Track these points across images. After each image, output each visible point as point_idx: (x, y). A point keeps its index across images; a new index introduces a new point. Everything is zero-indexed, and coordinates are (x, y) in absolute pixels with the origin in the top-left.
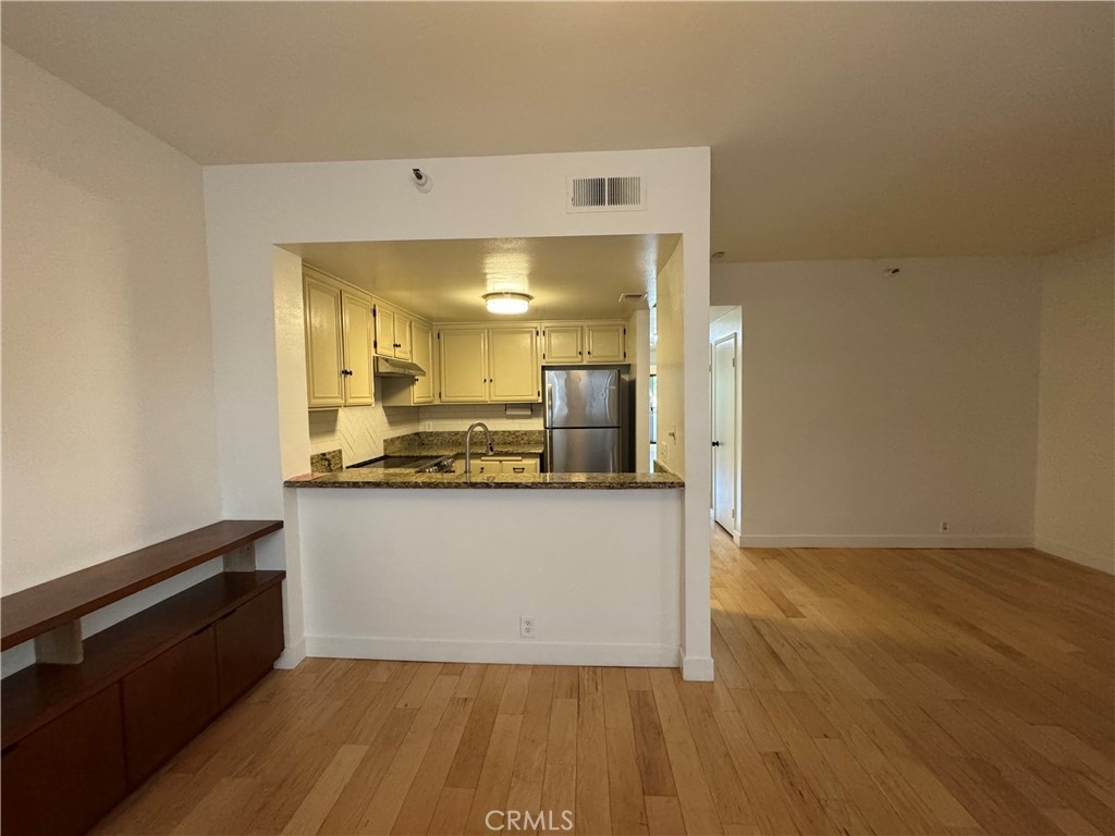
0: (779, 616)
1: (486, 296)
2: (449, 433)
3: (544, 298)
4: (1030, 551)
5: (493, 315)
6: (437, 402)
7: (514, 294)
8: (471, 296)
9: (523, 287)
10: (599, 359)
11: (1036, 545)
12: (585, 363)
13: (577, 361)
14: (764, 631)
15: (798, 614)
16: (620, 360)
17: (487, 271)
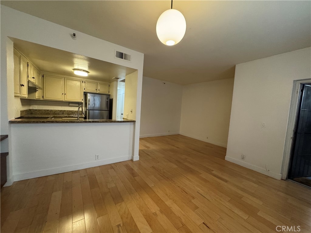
0: (146, 149)
1: (74, 69)
2: (45, 110)
3: (93, 73)
4: (179, 135)
5: (76, 75)
6: (42, 99)
7: (84, 71)
8: (69, 69)
9: (87, 69)
10: (101, 92)
11: (180, 134)
12: (97, 93)
13: (95, 92)
14: (144, 151)
15: (149, 148)
16: (107, 93)
17: (75, 62)
